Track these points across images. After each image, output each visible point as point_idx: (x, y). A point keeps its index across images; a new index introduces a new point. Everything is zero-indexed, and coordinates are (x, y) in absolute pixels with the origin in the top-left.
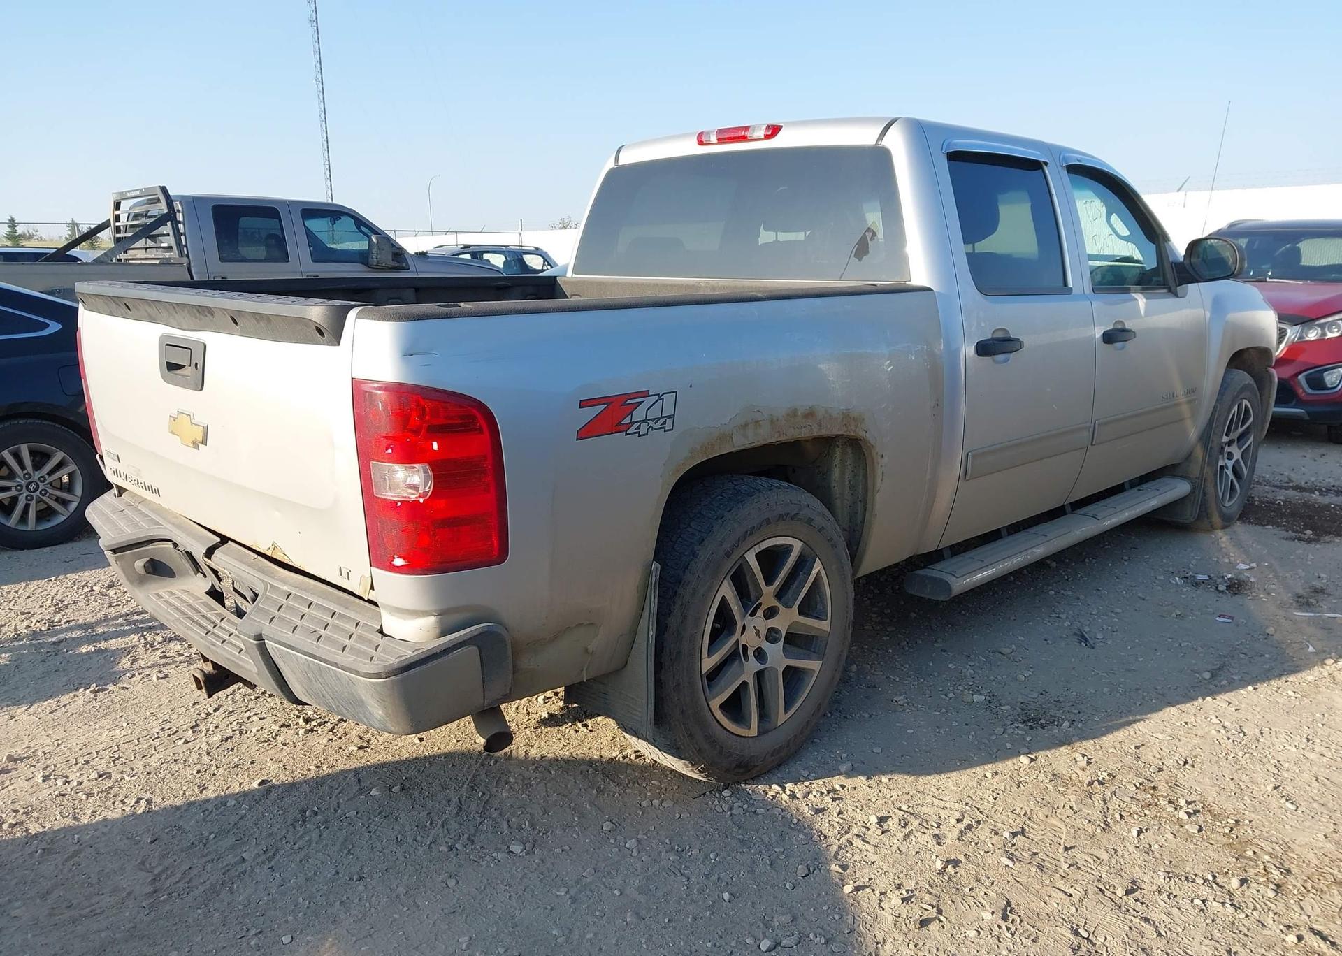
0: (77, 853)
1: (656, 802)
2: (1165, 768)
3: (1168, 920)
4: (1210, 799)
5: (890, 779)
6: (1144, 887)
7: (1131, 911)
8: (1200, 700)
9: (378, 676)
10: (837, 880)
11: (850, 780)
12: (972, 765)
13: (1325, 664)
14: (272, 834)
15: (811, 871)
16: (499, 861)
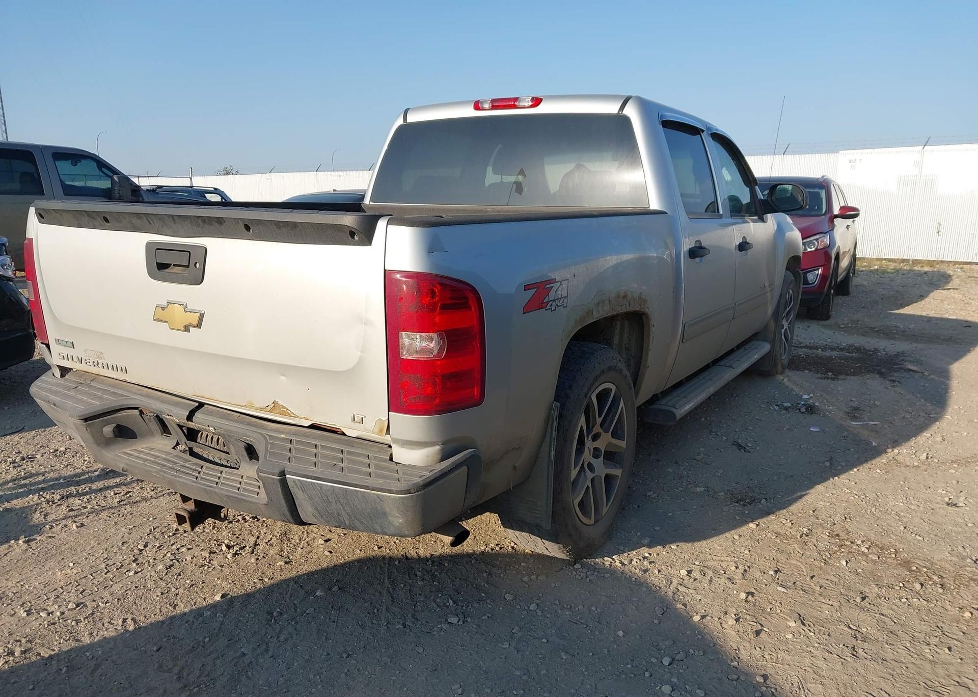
0: (97, 667)
1: (533, 577)
2: (836, 522)
3: (895, 614)
4: (872, 538)
5: (677, 546)
6: (868, 595)
7: (870, 610)
8: (831, 479)
9: (408, 492)
10: (685, 614)
11: (653, 549)
12: (722, 532)
13: (887, 452)
14: (255, 632)
15: (665, 610)
16: (446, 630)
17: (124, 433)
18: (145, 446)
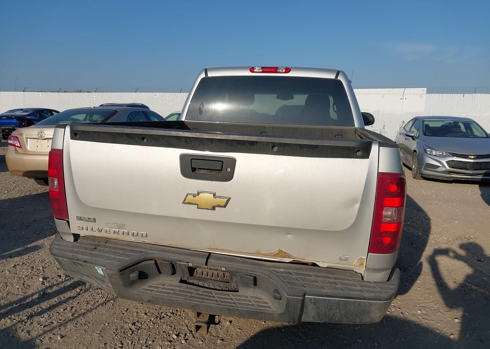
17: (143, 276)
18: (155, 282)
